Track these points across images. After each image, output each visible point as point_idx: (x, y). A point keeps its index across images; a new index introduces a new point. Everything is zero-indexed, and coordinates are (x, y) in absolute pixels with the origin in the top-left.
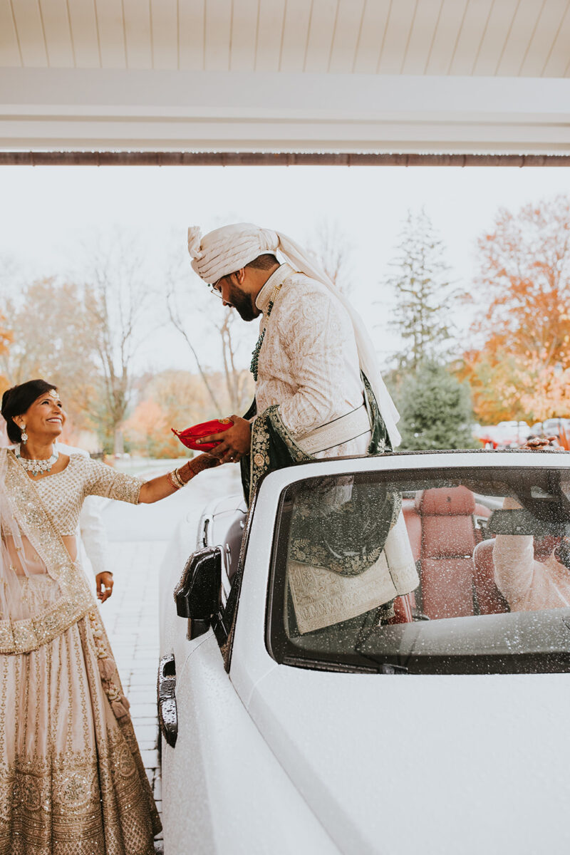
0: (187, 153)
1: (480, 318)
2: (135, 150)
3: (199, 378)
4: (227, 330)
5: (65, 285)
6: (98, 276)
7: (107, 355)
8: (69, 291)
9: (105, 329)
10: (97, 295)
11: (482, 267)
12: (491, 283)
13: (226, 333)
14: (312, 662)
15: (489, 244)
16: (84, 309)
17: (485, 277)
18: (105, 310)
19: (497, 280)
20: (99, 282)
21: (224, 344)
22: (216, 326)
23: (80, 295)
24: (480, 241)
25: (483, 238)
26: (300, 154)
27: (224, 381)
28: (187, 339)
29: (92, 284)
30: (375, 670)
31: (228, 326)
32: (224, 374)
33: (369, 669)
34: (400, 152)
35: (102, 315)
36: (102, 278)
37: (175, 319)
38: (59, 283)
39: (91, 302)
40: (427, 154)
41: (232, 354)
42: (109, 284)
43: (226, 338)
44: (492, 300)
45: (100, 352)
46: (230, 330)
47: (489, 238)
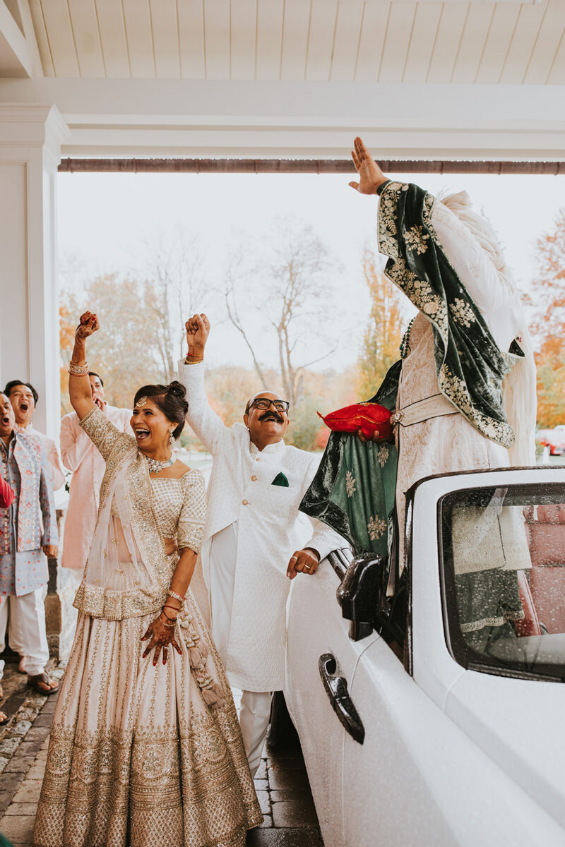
0: (285, 160)
1: (538, 320)
2: (234, 157)
3: (254, 374)
4: (285, 328)
5: (126, 282)
6: (160, 273)
7: (166, 351)
8: (129, 287)
9: (165, 325)
10: (157, 290)
11: (542, 268)
12: (550, 285)
13: (283, 331)
14: (495, 668)
15: (549, 246)
16: (143, 305)
17: (544, 279)
18: (166, 307)
19: (556, 281)
20: (161, 279)
21: (281, 342)
22: (274, 324)
23: (141, 292)
24: (540, 242)
25: (543, 240)
26: (394, 161)
27: (280, 379)
28: (245, 337)
29: (153, 281)
30: (559, 679)
31: (286, 323)
32: (280, 372)
33: (553, 678)
34: (494, 160)
35: (162, 311)
36: (163, 276)
37: (234, 317)
38: (119, 281)
39: (150, 298)
40: (520, 161)
41: (289, 352)
42: (170, 281)
43: (283, 337)
44: (551, 302)
45: (160, 348)
46: (288, 328)
47: (549, 239)
